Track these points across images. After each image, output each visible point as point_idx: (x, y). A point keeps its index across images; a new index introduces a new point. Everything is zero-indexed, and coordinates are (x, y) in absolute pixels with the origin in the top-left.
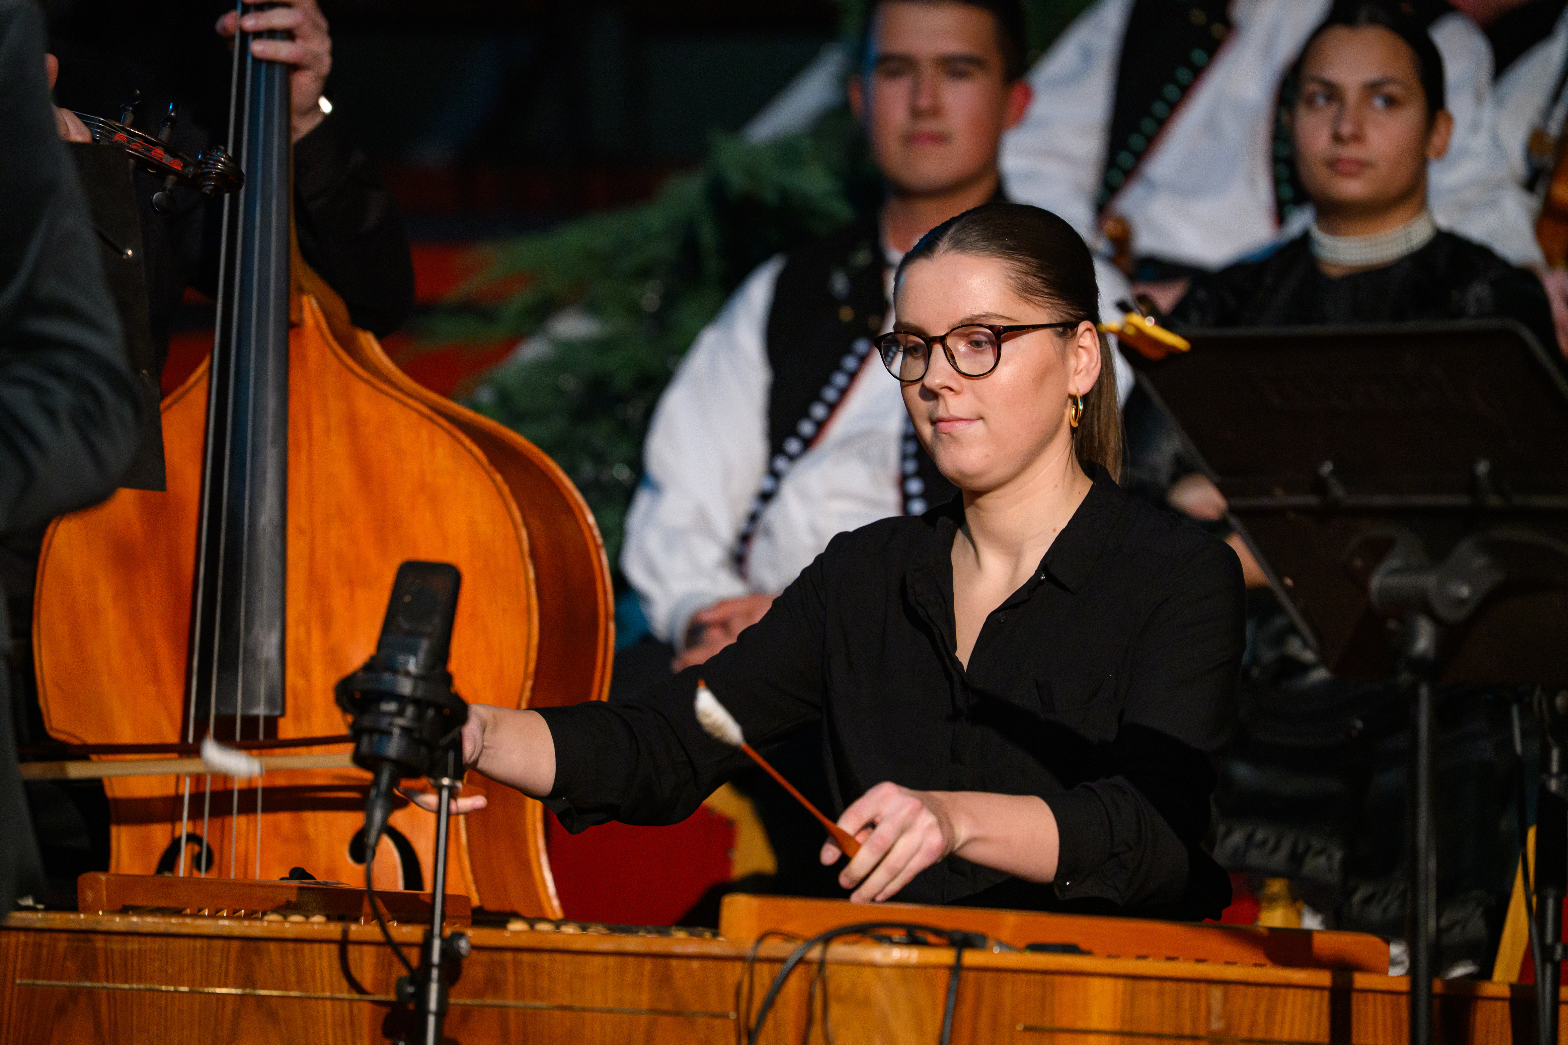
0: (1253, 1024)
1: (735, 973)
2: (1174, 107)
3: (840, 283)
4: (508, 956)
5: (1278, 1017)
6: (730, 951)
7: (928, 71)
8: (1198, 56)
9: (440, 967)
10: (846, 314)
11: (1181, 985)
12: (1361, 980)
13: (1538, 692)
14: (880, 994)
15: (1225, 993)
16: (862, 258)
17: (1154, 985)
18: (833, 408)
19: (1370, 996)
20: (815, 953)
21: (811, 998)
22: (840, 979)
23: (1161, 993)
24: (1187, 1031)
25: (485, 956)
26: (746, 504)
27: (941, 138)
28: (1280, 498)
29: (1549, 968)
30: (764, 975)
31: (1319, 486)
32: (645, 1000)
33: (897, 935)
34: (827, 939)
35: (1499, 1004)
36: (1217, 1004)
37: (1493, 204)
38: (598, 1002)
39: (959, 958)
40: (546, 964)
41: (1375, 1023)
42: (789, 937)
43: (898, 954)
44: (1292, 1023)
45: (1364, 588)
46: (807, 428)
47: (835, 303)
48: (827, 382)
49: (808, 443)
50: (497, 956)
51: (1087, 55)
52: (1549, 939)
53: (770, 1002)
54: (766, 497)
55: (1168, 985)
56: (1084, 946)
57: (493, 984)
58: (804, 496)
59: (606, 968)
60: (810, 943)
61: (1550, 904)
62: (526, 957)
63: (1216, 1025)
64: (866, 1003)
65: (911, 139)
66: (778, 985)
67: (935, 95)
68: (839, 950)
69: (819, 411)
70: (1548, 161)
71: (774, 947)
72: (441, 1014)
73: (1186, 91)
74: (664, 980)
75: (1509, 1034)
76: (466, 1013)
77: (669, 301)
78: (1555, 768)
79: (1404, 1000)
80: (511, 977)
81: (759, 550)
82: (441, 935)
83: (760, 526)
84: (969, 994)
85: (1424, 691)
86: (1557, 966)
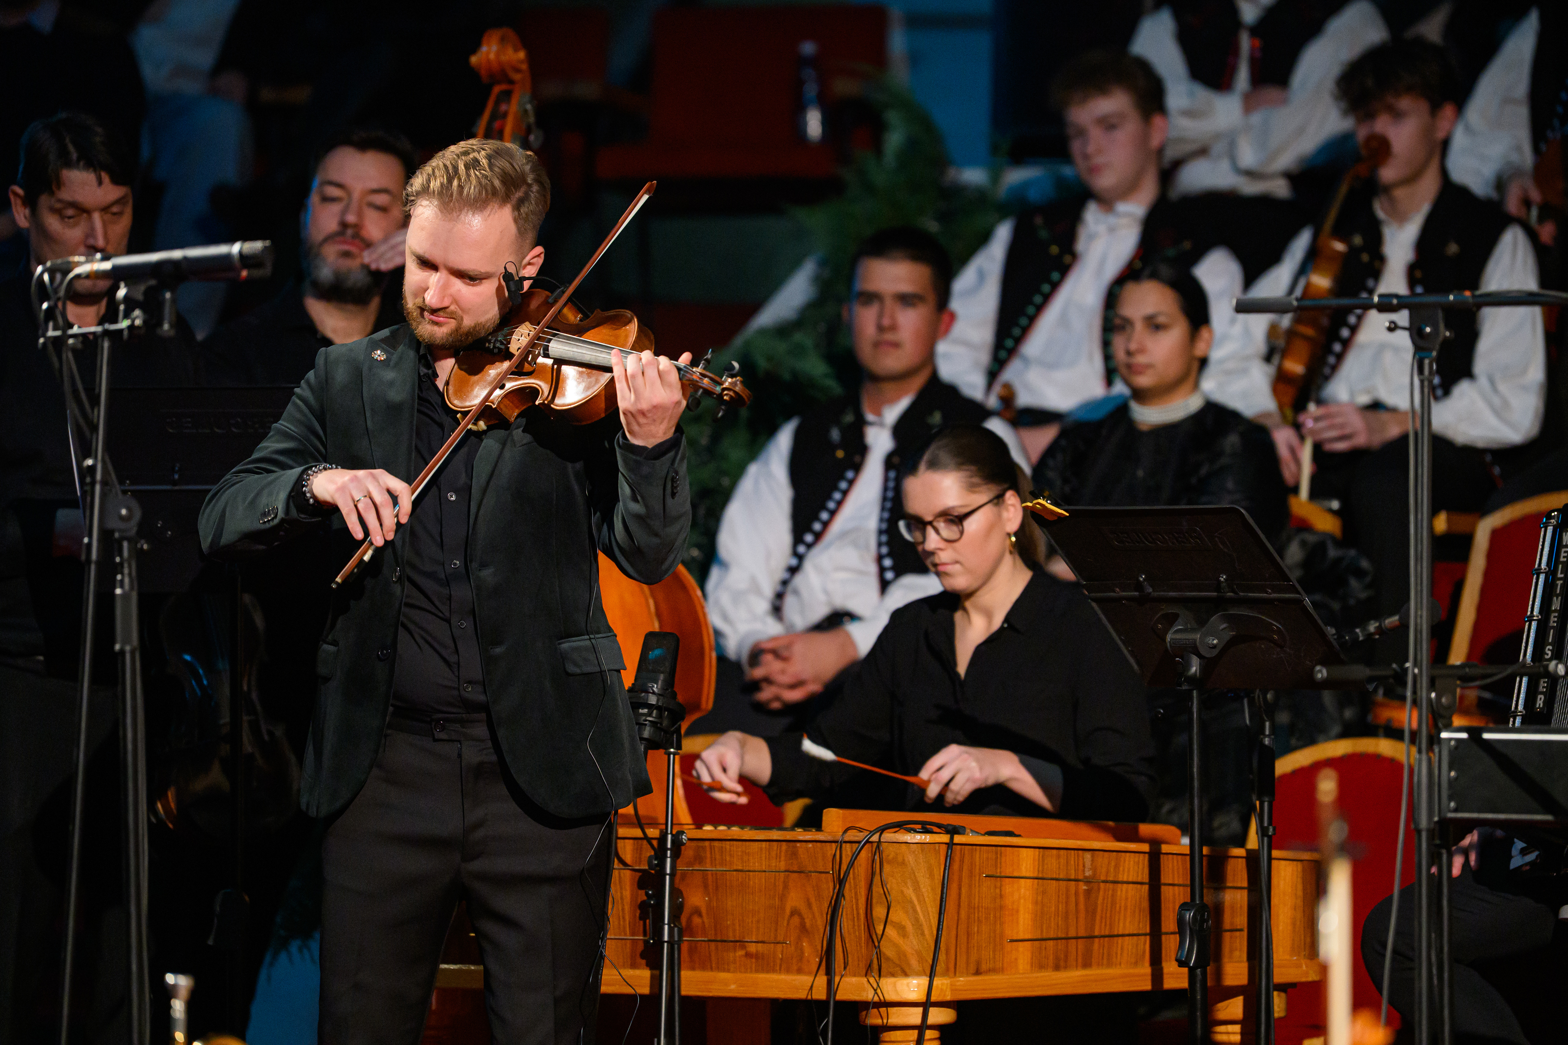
0: (1108, 872)
1: (831, 849)
2: (1040, 309)
3: (835, 434)
4: (707, 843)
5: (1121, 869)
6: (830, 838)
7: (888, 302)
8: (1055, 276)
9: (671, 849)
10: (840, 454)
11: (1069, 851)
12: (1165, 848)
13: (1258, 691)
14: (910, 859)
15: (1093, 856)
16: (849, 418)
17: (1055, 852)
18: (833, 513)
19: (1170, 856)
20: (875, 838)
21: (873, 861)
22: (889, 851)
23: (1058, 857)
24: (1073, 877)
25: (694, 844)
26: (781, 574)
27: (896, 345)
28: (1119, 593)
29: (1266, 839)
30: (848, 850)
31: (1139, 587)
32: (782, 865)
33: (918, 827)
34: (882, 830)
35: (1240, 860)
36: (1088, 863)
37: (1244, 371)
38: (757, 867)
39: (952, 839)
40: (728, 847)
41: (1173, 871)
42: (861, 830)
43: (919, 838)
44: (1129, 871)
45: (1164, 640)
46: (817, 526)
47: (834, 447)
48: (829, 497)
49: (818, 536)
50: (701, 844)
51: (981, 276)
52: (1266, 824)
53: (851, 865)
54: (793, 570)
55: (1062, 852)
56: (1016, 833)
57: (699, 858)
58: (820, 570)
59: (761, 849)
60: (872, 833)
61: (1266, 804)
62: (716, 844)
63: (1088, 873)
64: (903, 863)
65: (877, 345)
66: (855, 856)
67: (893, 318)
68: (888, 836)
69: (824, 516)
70: (1281, 342)
71: (852, 835)
72: (673, 875)
73: (1047, 298)
74: (794, 854)
75: (1246, 876)
76: (684, 875)
77: (716, 439)
78: (1267, 733)
79: (1188, 858)
80: (708, 855)
81: (790, 603)
82: (671, 833)
83: (790, 588)
84: (957, 858)
85: (1195, 693)
86: (1270, 837)
